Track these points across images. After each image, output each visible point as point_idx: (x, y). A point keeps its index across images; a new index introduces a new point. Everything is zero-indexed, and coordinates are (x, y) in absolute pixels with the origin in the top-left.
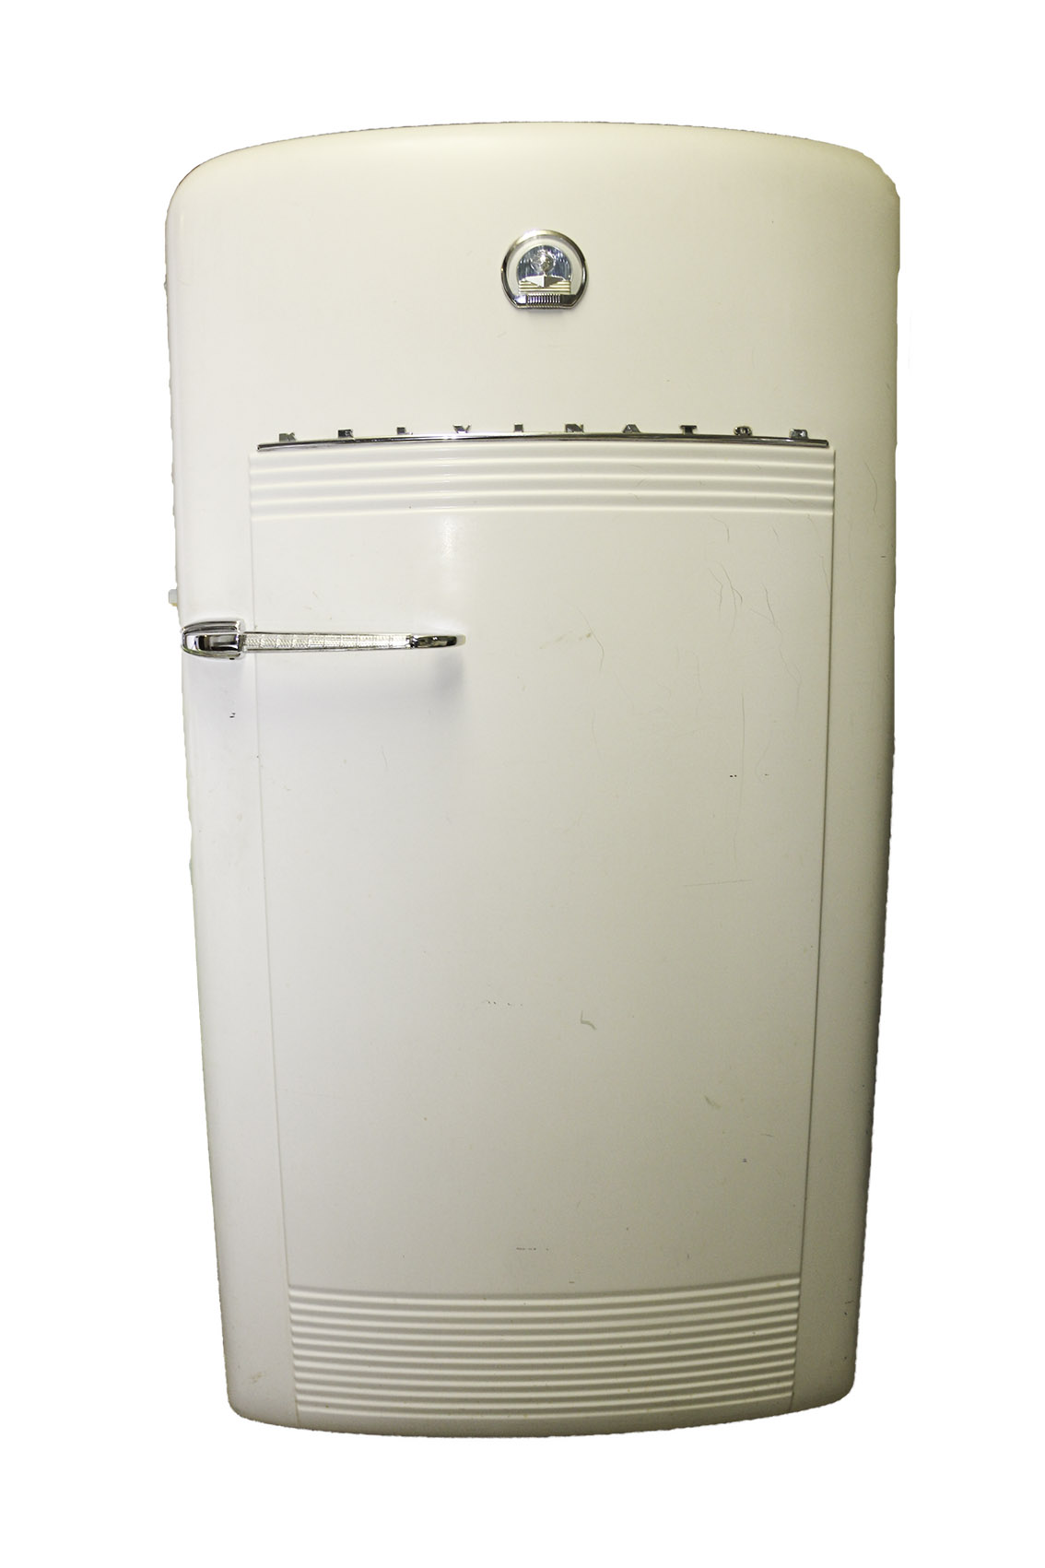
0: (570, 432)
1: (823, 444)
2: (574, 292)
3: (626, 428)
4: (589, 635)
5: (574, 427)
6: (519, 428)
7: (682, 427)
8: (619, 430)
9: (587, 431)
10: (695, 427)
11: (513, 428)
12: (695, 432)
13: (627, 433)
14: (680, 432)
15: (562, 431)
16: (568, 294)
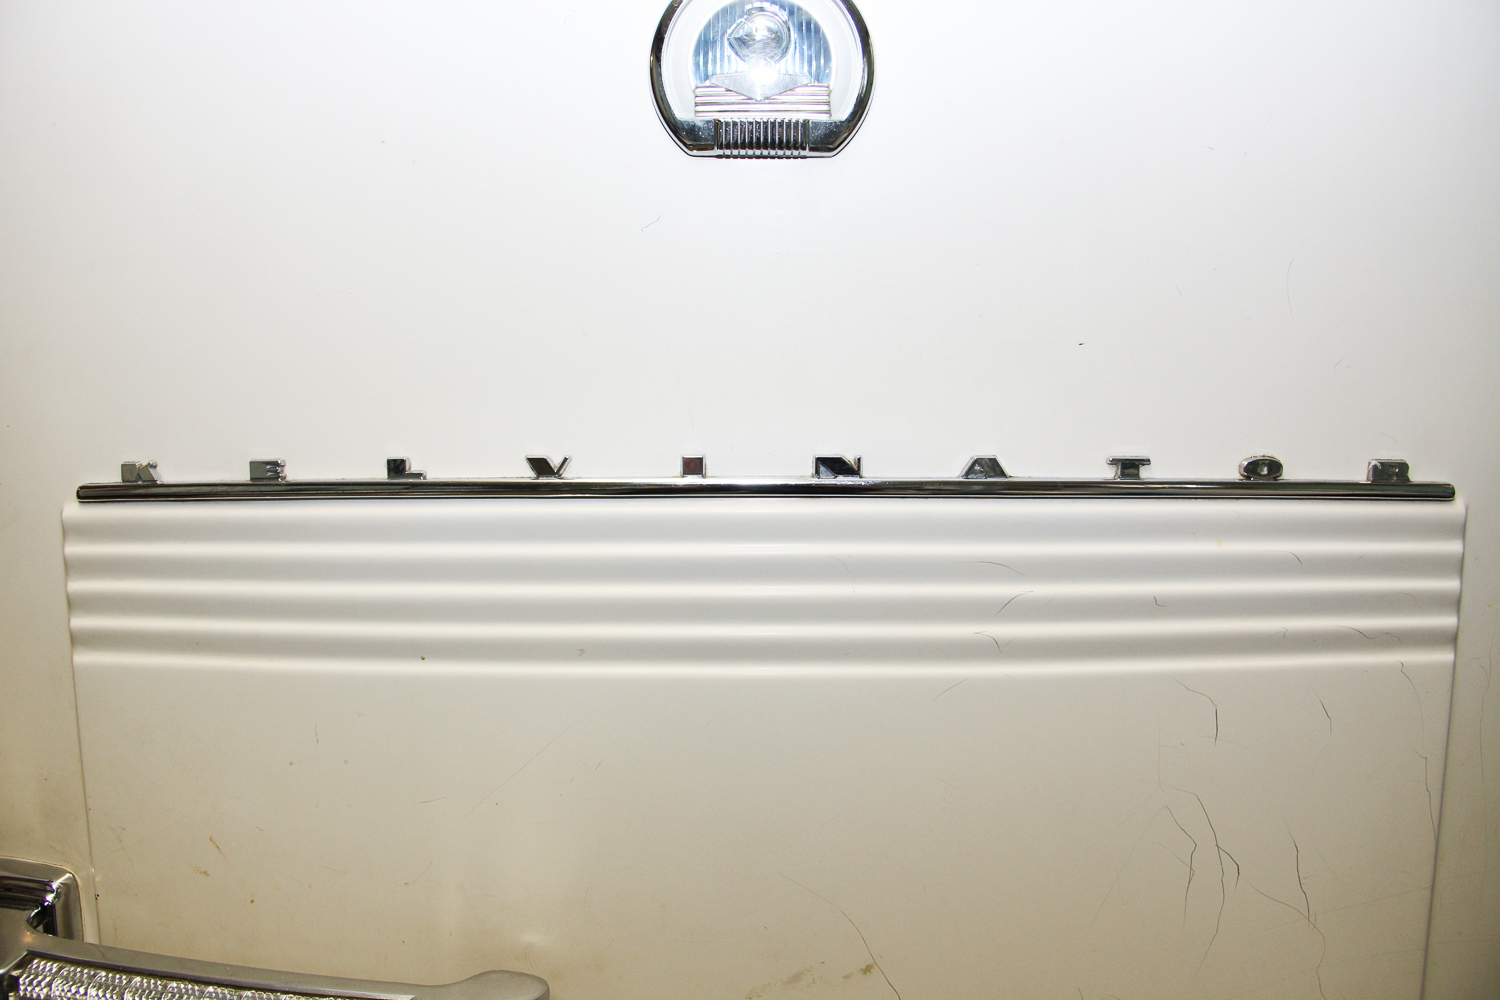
0: (828, 480)
1: (1442, 493)
2: (842, 113)
3: (970, 471)
4: (867, 970)
5: (836, 465)
6: (693, 466)
7: (1114, 462)
8: (954, 472)
9: (870, 474)
10: (1146, 462)
11: (679, 468)
12: (1145, 474)
13: (973, 479)
14: (1109, 474)
15: (805, 475)
16: (824, 118)
